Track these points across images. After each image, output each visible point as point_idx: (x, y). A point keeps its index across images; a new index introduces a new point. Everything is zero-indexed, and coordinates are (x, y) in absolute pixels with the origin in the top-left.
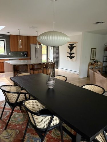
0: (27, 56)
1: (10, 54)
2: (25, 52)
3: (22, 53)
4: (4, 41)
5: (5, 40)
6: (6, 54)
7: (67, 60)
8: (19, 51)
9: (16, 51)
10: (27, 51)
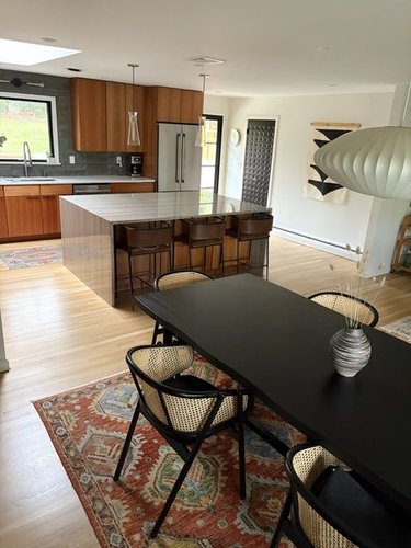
0: (141, 171)
1: (72, 160)
2: (134, 154)
3: (119, 158)
4: (49, 103)
5: (53, 100)
6: (58, 163)
7: (305, 195)
8: (110, 149)
9: (100, 150)
10: (141, 151)
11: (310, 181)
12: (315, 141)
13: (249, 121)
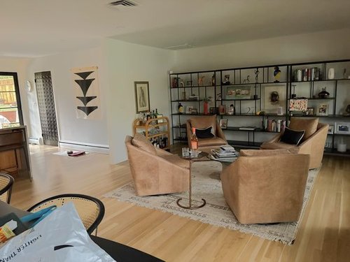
7: (77, 117)
11: (79, 108)
12: (76, 81)
13: (35, 74)
